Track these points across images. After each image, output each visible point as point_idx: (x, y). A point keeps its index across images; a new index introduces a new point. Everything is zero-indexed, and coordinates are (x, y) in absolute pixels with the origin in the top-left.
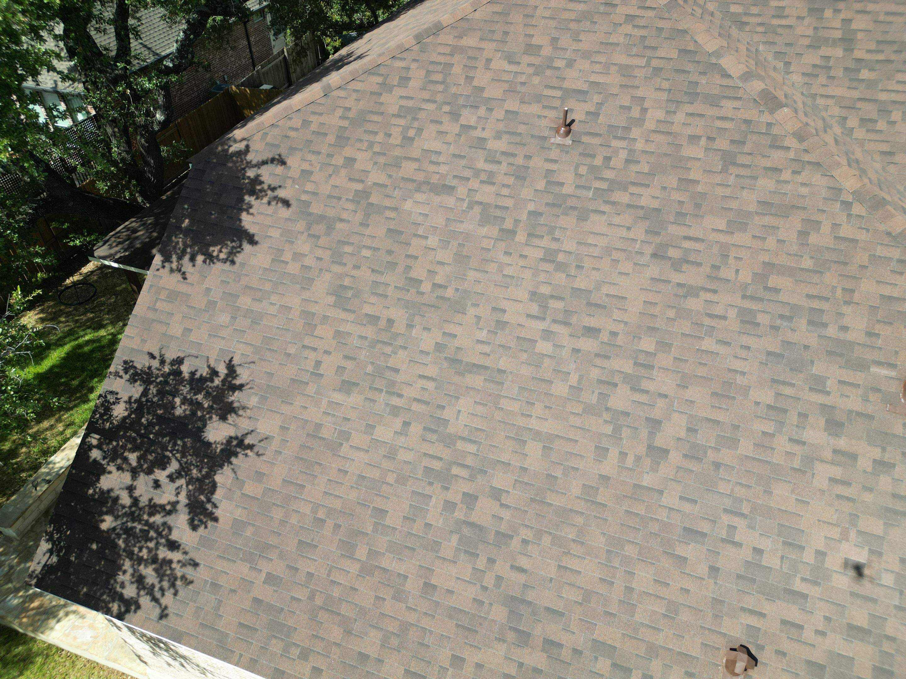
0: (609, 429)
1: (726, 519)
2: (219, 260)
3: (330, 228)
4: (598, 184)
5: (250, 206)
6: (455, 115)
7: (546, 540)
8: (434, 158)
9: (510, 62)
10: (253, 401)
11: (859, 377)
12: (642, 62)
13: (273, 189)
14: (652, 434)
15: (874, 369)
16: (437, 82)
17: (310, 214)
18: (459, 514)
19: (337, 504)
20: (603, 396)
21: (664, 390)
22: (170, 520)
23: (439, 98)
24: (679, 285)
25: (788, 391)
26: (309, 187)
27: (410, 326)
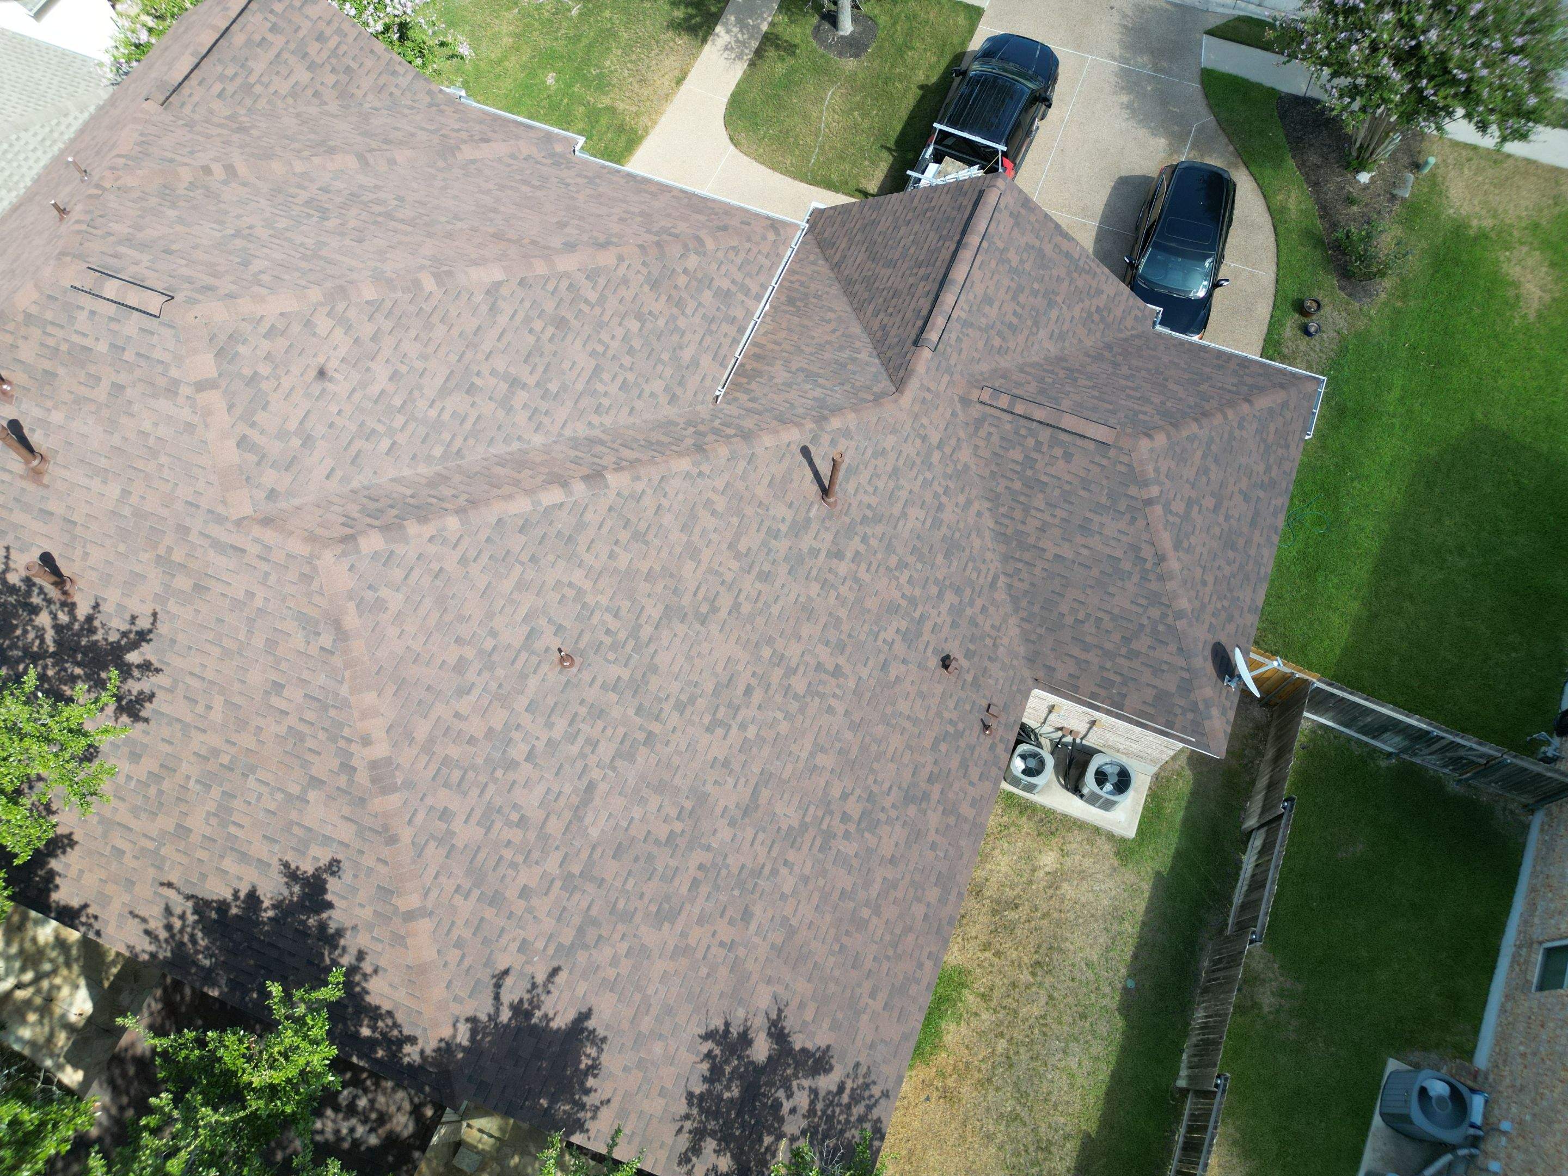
0: (817, 700)
1: (880, 643)
2: (598, 1057)
3: (595, 923)
4: (629, 648)
5: (546, 1015)
6: (512, 765)
7: (876, 766)
8: (552, 797)
9: (468, 693)
10: (741, 1013)
11: (814, 526)
12: (518, 569)
13: (534, 986)
14: (826, 671)
15: (811, 515)
16: (463, 778)
17: (573, 944)
18: (852, 828)
19: (832, 931)
20: (796, 697)
21: (799, 653)
22: (822, 1094)
23: (483, 779)
24: (729, 614)
25: (814, 573)
26: (540, 945)
27: (708, 848)
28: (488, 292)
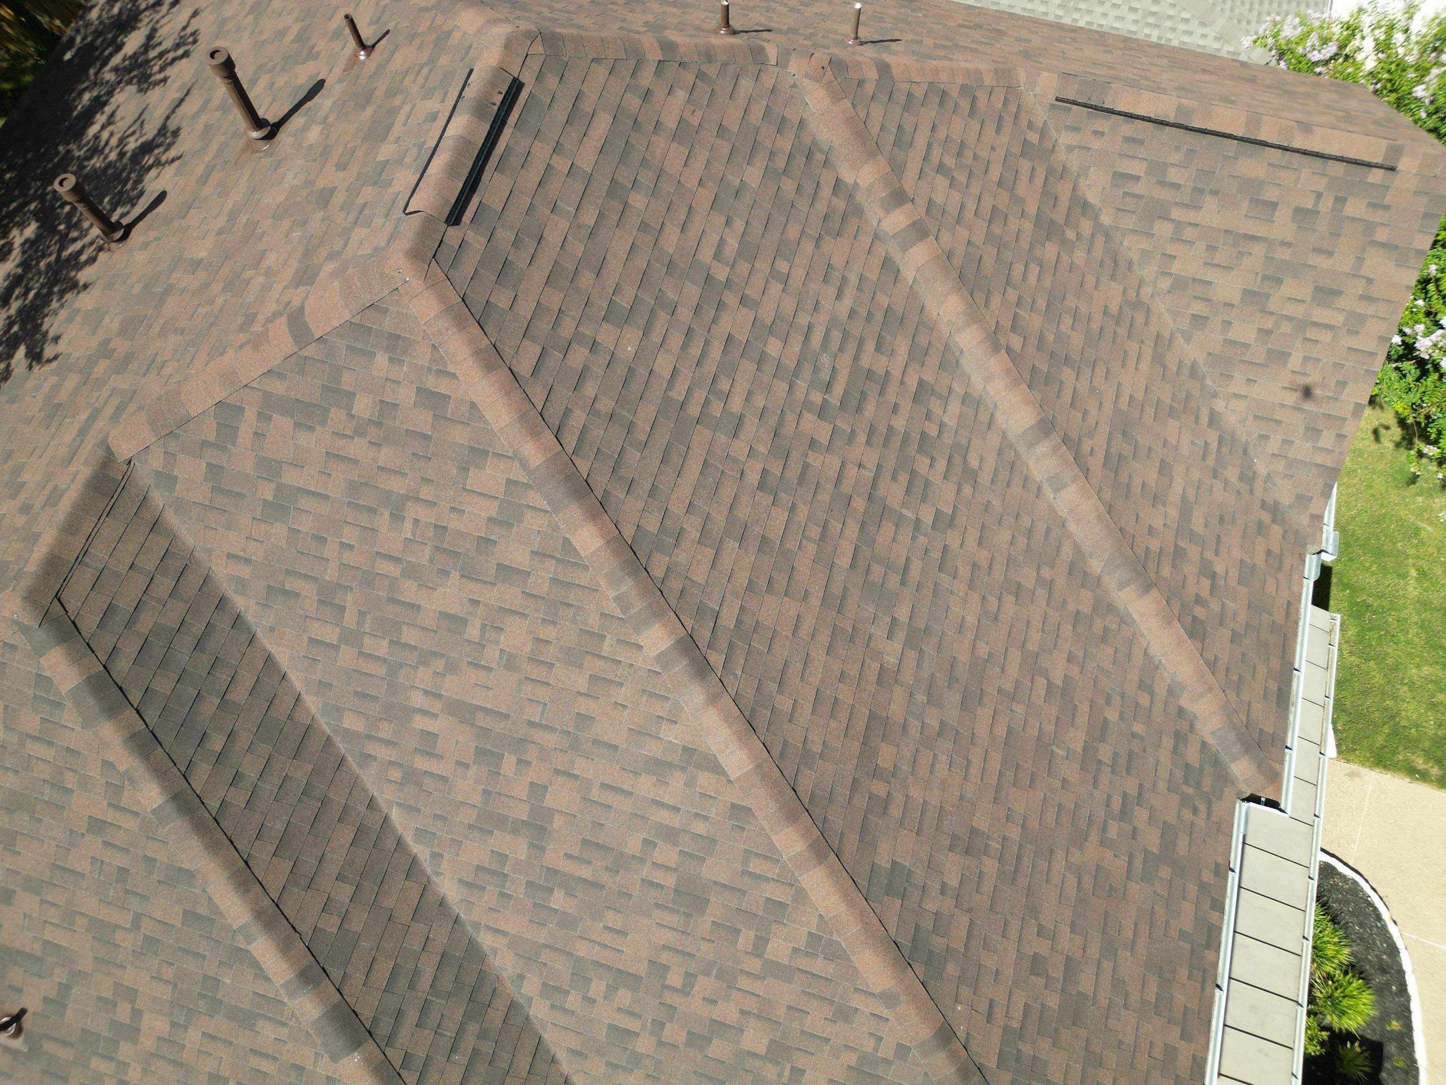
12: (126, 920)
28: (688, 751)
